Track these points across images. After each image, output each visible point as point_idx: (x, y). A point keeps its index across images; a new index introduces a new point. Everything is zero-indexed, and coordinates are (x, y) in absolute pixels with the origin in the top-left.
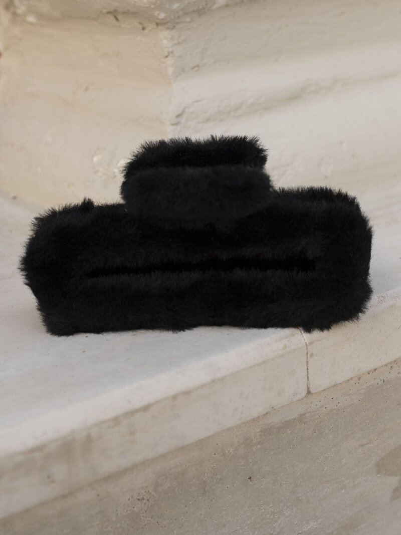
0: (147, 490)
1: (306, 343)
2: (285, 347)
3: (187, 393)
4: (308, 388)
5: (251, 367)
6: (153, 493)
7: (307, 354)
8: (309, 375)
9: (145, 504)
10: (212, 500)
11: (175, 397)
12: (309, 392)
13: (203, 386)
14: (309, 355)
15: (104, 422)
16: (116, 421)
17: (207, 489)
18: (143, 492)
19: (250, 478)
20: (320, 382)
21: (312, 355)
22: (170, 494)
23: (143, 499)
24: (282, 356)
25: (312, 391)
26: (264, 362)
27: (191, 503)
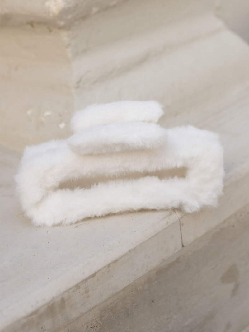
0: (96, 321)
1: (179, 218)
2: (167, 223)
3: (116, 261)
4: (182, 244)
5: (150, 239)
6: (100, 322)
7: (180, 224)
8: (182, 237)
9: (95, 329)
10: (132, 319)
11: (109, 266)
12: (183, 246)
13: (124, 256)
14: (181, 225)
15: (70, 289)
16: (77, 286)
17: (129, 313)
18: (94, 322)
19: (153, 301)
20: (189, 239)
21: (183, 224)
22: (109, 321)
23: (94, 327)
24: (166, 228)
25: (185, 245)
26: (157, 234)
27: (121, 323)
